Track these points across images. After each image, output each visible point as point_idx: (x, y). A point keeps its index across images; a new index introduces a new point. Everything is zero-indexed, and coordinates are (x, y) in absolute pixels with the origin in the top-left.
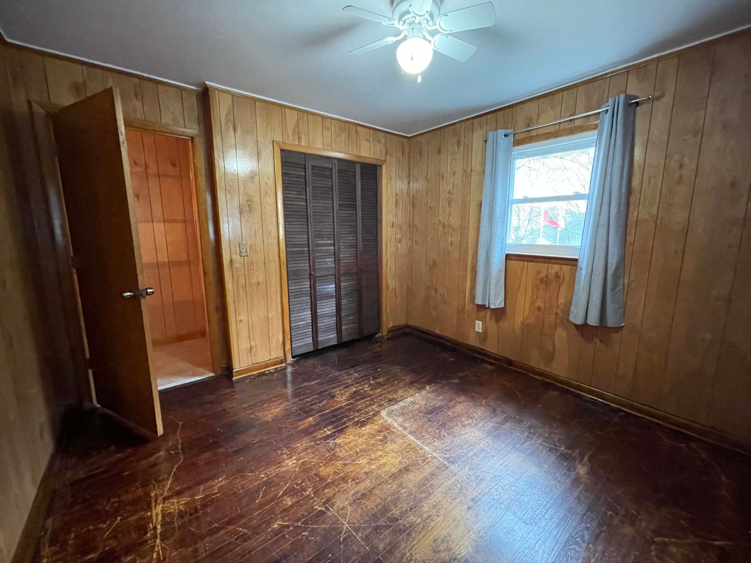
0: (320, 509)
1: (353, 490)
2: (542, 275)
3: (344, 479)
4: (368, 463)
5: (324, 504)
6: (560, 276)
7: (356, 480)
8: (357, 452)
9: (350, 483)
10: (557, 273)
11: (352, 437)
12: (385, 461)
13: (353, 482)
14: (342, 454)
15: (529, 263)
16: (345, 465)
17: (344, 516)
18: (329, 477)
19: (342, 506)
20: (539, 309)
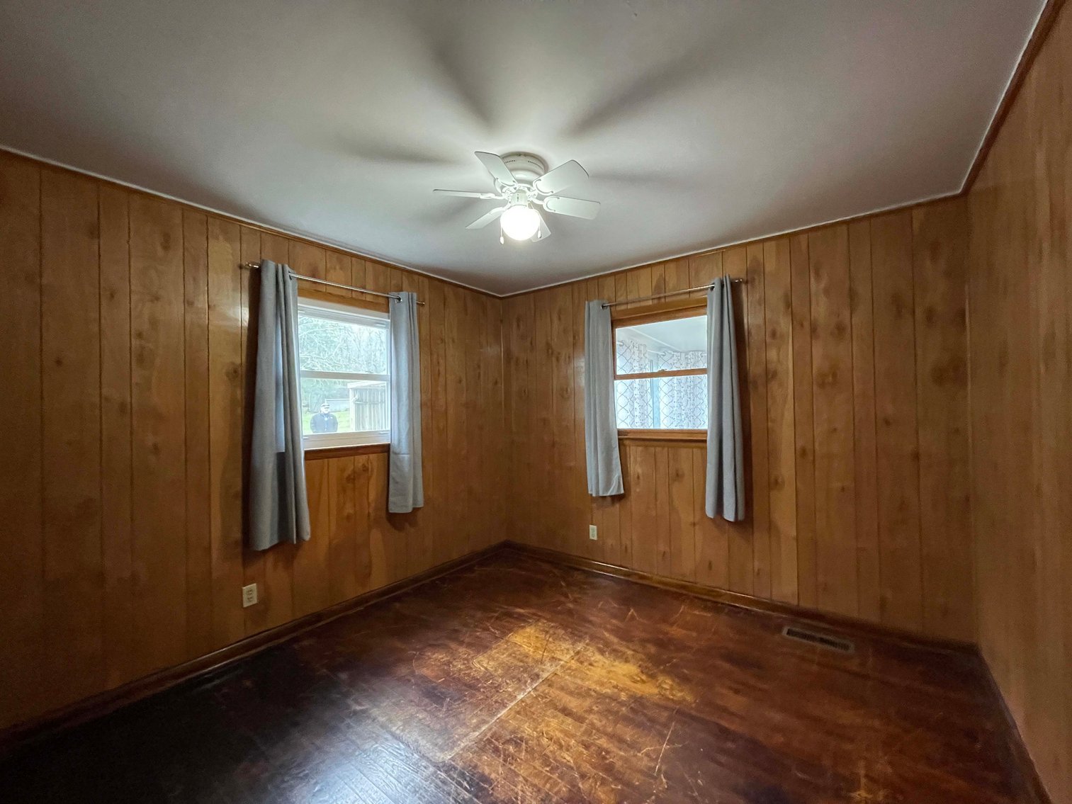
0: (664, 780)
1: (617, 755)
2: (349, 471)
3: (609, 769)
4: (568, 750)
5: (655, 778)
6: (368, 469)
7: (602, 753)
8: (552, 769)
9: (611, 760)
10: (364, 466)
11: (519, 787)
12: (557, 733)
13: (608, 757)
14: (564, 789)
15: (330, 459)
16: (583, 776)
17: (657, 752)
18: (613, 789)
19: (646, 759)
20: (349, 517)
